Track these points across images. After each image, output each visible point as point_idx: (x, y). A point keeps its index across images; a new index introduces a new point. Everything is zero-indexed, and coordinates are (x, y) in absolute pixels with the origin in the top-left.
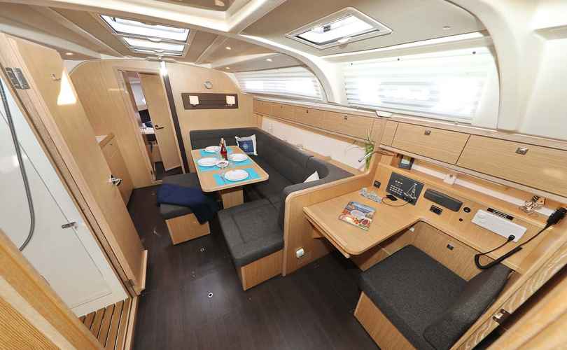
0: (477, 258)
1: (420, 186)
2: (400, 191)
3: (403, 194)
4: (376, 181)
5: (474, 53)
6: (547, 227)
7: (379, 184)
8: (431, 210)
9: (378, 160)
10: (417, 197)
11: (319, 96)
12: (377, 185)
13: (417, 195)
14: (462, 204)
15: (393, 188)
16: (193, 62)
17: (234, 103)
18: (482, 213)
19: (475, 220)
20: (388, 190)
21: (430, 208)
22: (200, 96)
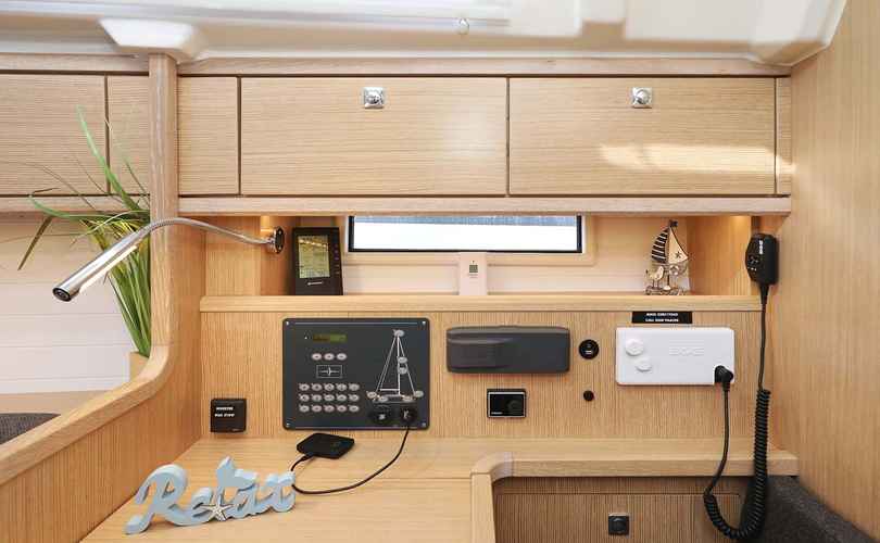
1: (417, 331)
2: (344, 396)
3: (364, 401)
4: (215, 404)
6: (764, 300)
7: (240, 407)
9: (194, 284)
10: (426, 388)
12: (230, 419)
13: (421, 376)
18: (631, 337)
19: (626, 374)
20: (292, 420)
21: (484, 407)
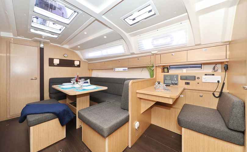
0: (214, 94)
1: (177, 76)
2: (170, 82)
3: (171, 82)
4: (158, 82)
5: (181, 23)
7: (160, 82)
8: (185, 84)
10: (178, 81)
11: (126, 52)
13: (177, 80)
14: (195, 76)
15: (166, 82)
16: (60, 44)
17: (79, 64)
18: (204, 77)
19: (204, 81)
20: (164, 83)
21: (185, 83)
22: (61, 60)
